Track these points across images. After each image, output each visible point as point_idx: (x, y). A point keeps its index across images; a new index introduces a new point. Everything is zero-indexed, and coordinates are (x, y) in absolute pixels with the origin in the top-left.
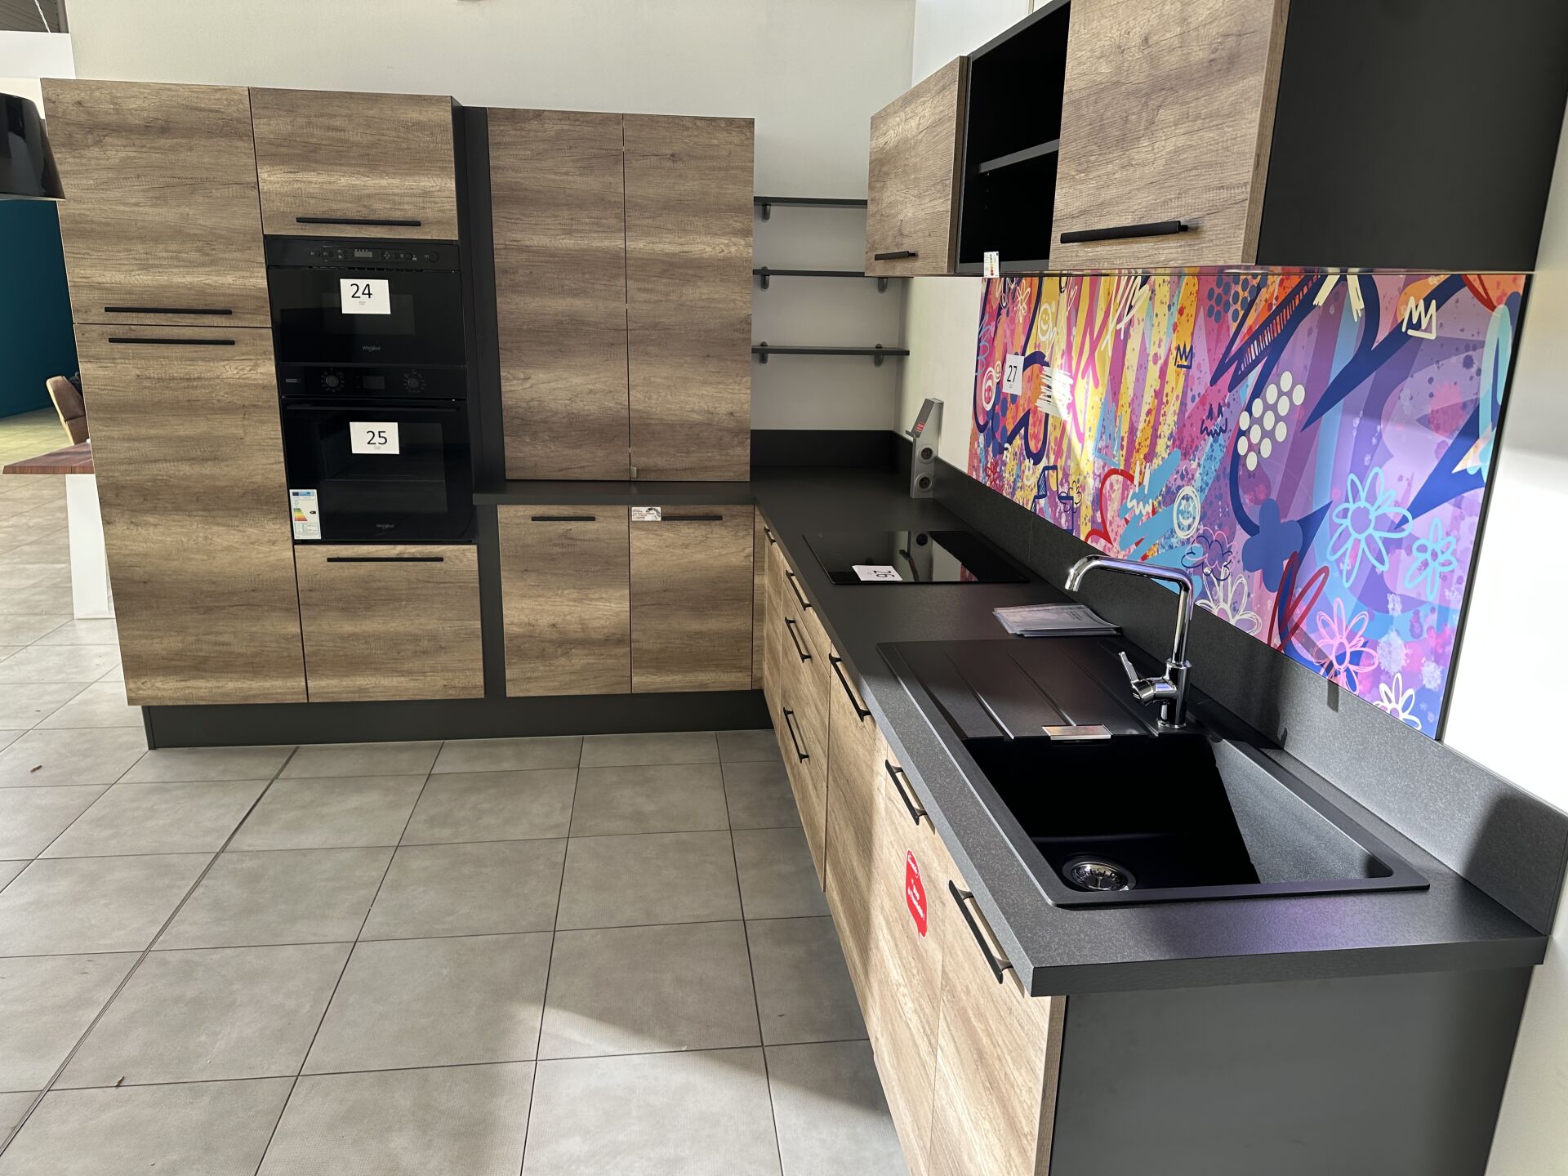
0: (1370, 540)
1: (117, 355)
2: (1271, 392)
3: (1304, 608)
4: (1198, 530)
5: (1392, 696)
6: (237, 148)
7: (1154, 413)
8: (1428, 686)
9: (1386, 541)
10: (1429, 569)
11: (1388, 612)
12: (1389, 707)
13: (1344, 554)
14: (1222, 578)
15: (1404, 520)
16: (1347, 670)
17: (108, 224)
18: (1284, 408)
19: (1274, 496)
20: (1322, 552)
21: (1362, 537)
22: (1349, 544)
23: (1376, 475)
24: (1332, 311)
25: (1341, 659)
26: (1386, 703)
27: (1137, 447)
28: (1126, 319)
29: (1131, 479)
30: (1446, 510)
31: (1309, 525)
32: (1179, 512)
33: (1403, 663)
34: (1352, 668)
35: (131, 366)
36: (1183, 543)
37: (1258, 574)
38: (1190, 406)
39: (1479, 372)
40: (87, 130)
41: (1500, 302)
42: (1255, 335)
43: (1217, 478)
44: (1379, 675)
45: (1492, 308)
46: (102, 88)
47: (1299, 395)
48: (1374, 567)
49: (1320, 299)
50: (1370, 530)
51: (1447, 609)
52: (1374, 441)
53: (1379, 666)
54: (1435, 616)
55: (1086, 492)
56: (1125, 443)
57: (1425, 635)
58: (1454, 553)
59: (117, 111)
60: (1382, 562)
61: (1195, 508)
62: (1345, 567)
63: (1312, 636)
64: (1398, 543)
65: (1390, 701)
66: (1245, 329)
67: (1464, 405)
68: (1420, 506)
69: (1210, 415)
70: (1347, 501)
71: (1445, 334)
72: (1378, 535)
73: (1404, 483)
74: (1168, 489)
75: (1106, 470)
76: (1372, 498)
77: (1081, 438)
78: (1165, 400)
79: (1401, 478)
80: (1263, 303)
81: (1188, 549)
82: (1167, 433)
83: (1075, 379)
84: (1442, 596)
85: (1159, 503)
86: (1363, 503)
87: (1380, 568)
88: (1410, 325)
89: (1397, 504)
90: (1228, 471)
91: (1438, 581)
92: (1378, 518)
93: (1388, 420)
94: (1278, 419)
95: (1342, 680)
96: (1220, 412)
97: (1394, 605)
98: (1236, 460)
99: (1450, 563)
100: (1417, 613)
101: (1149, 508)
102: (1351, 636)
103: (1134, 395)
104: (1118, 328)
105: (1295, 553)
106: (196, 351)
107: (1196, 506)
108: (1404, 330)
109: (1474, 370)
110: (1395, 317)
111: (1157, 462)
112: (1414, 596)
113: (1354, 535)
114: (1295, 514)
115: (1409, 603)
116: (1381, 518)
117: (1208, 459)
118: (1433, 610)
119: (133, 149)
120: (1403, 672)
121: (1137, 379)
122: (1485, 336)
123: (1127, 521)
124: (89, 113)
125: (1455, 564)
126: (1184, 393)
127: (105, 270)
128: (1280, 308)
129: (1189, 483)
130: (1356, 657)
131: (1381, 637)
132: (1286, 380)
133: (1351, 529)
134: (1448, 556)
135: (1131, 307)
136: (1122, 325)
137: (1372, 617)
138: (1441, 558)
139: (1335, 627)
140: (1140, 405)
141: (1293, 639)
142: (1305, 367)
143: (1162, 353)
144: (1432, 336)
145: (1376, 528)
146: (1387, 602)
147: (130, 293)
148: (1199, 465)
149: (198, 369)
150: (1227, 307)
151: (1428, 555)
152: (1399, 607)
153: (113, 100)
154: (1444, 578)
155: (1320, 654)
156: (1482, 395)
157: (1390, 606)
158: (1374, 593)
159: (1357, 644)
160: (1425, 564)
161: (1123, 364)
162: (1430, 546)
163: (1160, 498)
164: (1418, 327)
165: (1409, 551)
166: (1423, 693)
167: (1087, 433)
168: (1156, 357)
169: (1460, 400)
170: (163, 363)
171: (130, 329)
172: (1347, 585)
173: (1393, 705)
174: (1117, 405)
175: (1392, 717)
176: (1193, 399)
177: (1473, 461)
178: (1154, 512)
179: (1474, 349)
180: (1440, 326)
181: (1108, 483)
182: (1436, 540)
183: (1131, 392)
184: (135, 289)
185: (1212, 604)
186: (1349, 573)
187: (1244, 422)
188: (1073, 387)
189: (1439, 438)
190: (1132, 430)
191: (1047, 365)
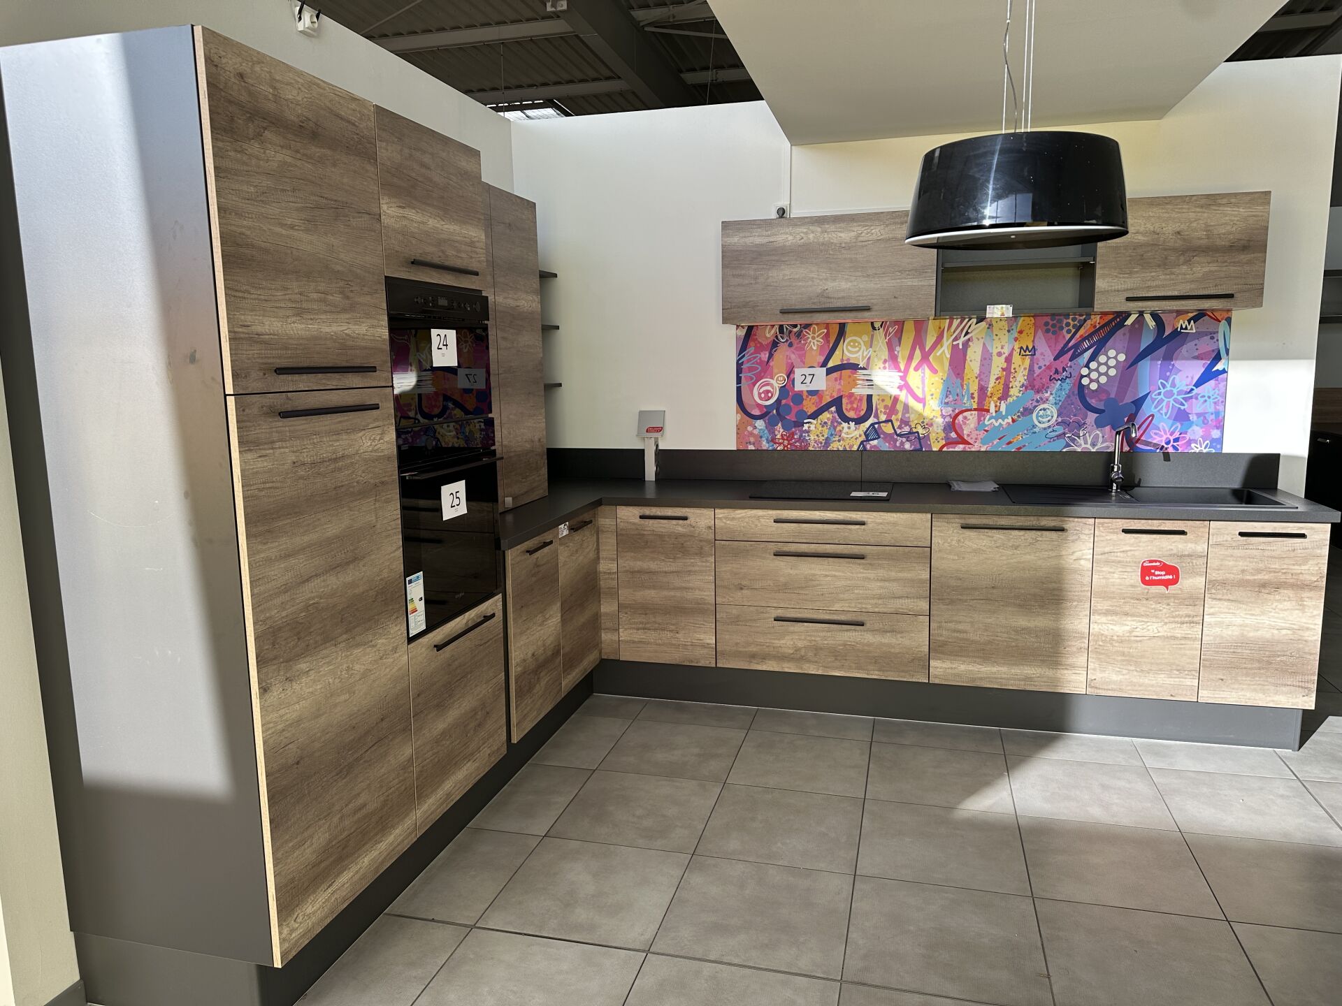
0: (1176, 400)
1: (275, 436)
2: (1102, 359)
3: (1142, 432)
4: (1056, 421)
5: (1198, 446)
6: (367, 171)
7: (1003, 379)
8: (1215, 437)
9: (1183, 398)
10: (1208, 403)
11: (1190, 420)
12: (1197, 451)
13: (1162, 407)
14: (1081, 435)
15: (1192, 390)
16: (1173, 446)
17: (266, 251)
18: (1112, 363)
19: (1113, 396)
20: (1148, 409)
21: (1171, 400)
22: (1164, 404)
23: (1174, 378)
24: (1137, 326)
25: (1168, 443)
26: (1196, 449)
27: (989, 394)
28: (962, 339)
29: (988, 411)
30: (1212, 382)
31: (1139, 403)
32: (1037, 417)
33: (1202, 434)
34: (1175, 444)
35: (287, 450)
36: (1045, 429)
37: (1108, 428)
38: (1037, 371)
39: (1218, 340)
40: (248, 115)
41: (1222, 319)
42: (1084, 339)
43: (1068, 396)
44: (1190, 442)
45: (1220, 322)
46: (263, 63)
47: (1122, 357)
48: (1179, 408)
49: (1129, 322)
50: (1175, 396)
51: (1219, 412)
52: (1171, 367)
53: (1189, 439)
54: (1214, 415)
55: (935, 426)
56: (976, 395)
57: (1210, 422)
58: (1218, 395)
59: (277, 98)
60: (1183, 405)
61: (1052, 412)
62: (1164, 411)
63: (1149, 440)
64: (1191, 398)
65: (1197, 448)
66: (1078, 336)
67: (1213, 351)
68: (1198, 384)
69: (1057, 372)
70: (1160, 389)
71: (1198, 330)
72: (1180, 398)
73: (1190, 379)
74: (1025, 409)
75: (957, 411)
76: (1173, 385)
77: (922, 401)
78: (1013, 371)
79: (1187, 377)
80: (1089, 326)
81: (1051, 430)
82: (1019, 385)
83: (906, 371)
84: (1215, 408)
85: (1019, 417)
86: (1168, 388)
87: (1182, 408)
88: (1182, 328)
89: (1187, 385)
90: (1076, 392)
91: (1213, 405)
92: (1178, 392)
93: (1176, 359)
94: (1109, 367)
95: (1171, 450)
96: (1064, 370)
97: (1193, 418)
98: (1081, 387)
99: (1216, 398)
100: (1205, 418)
101: (1010, 420)
102: (1172, 434)
103: (980, 372)
104: (955, 343)
105: (1131, 414)
106: (340, 422)
107: (1053, 411)
108: (1179, 330)
109: (1215, 340)
110: (1174, 326)
111: (1010, 400)
112: (1202, 411)
113: (1166, 400)
114: (1129, 399)
115: (1199, 415)
116: (1179, 393)
117: (1057, 392)
118: (1212, 414)
119: (289, 152)
120: (1202, 437)
121: (982, 365)
122: (1218, 328)
123: (987, 431)
124: (250, 94)
125: (1219, 398)
126: (1031, 366)
127: (264, 316)
128: (1102, 327)
129: (1044, 402)
130: (1176, 440)
131: (1188, 429)
132: (1112, 353)
133: (1163, 398)
134: (1216, 396)
135: (967, 333)
136: (960, 342)
137: (1182, 425)
138: (1212, 397)
139: (1162, 433)
140: (988, 376)
141: (1138, 445)
142: (1124, 347)
143: (1006, 351)
144: (1194, 331)
145: (1177, 395)
146: (1189, 417)
147: (287, 349)
148: (1051, 394)
149: (341, 445)
150: (1062, 328)
151: (1206, 398)
152: (1195, 418)
153: (273, 83)
154: (1215, 403)
155: (1155, 445)
156: (1220, 347)
157: (1191, 418)
158: (1181, 416)
159: (1177, 435)
160: (1206, 401)
161: (965, 360)
162: (1207, 395)
163: (1019, 414)
164: (1186, 328)
165: (1197, 398)
166: (1213, 441)
167: (928, 398)
168: (999, 354)
169: (1211, 349)
170: (315, 441)
171: (288, 398)
172: (1166, 417)
173: (1200, 448)
174: (962, 379)
175: (1200, 453)
176: (1040, 368)
177: (1219, 367)
178: (1013, 421)
179: (1214, 334)
180: (1196, 328)
181: (960, 417)
182: (1209, 392)
183: (977, 371)
184: (290, 341)
185: (1076, 447)
186: (1166, 414)
187: (1085, 371)
188: (903, 378)
189: (1204, 362)
190: (982, 390)
191: (864, 369)
